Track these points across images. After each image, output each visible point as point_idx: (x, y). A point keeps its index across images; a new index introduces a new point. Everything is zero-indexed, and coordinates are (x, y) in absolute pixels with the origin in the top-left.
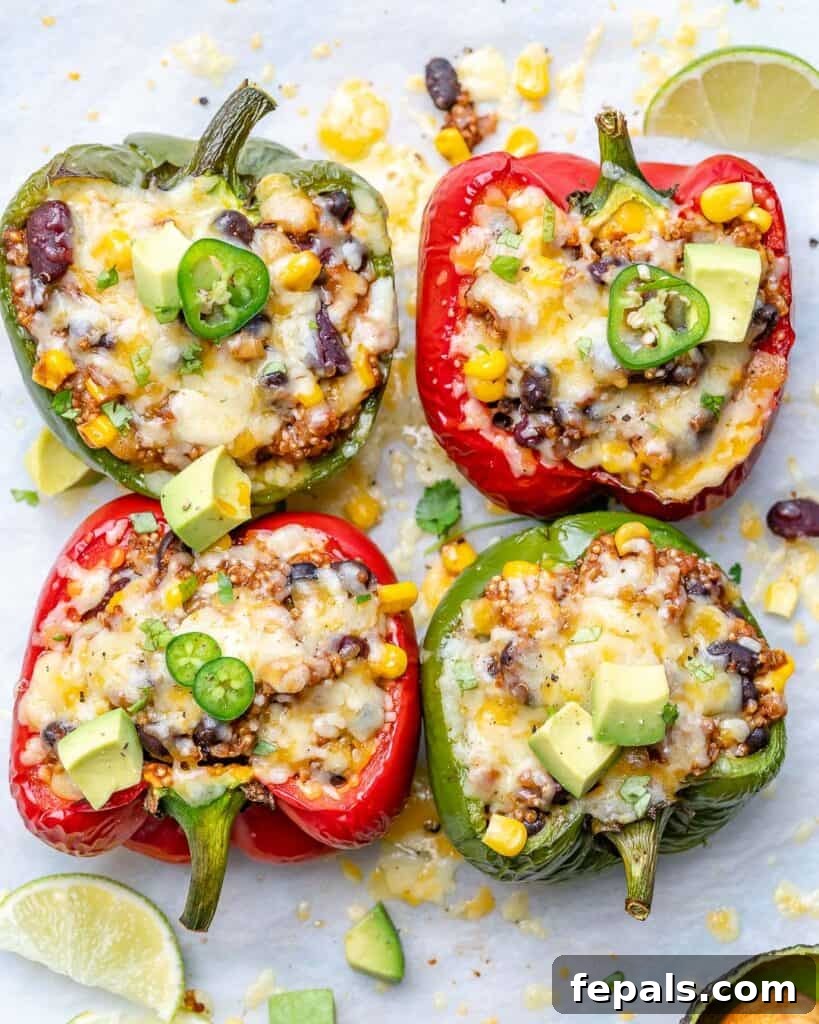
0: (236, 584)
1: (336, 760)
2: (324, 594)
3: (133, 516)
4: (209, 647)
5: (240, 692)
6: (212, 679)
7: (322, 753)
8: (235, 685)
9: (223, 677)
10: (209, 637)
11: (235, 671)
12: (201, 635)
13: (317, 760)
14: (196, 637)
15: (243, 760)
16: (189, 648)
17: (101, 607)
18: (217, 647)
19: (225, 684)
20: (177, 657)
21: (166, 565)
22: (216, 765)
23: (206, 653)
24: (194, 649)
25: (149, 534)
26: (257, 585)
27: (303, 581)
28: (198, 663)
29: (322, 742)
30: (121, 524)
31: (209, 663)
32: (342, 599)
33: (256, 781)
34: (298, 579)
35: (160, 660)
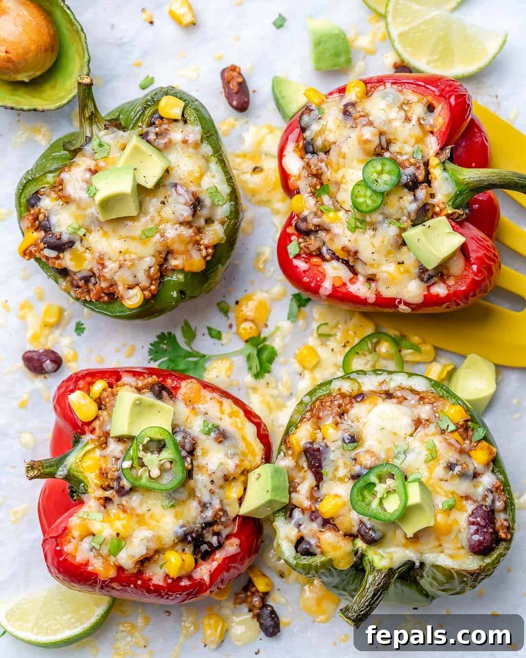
0: (322, 184)
1: (418, 110)
2: (320, 132)
3: (291, 257)
4: (359, 188)
5: (383, 165)
6: (377, 181)
7: (414, 121)
8: (379, 168)
9: (375, 176)
10: (353, 189)
11: (370, 169)
12: (352, 195)
13: (419, 120)
14: (354, 196)
15: (426, 164)
16: (361, 200)
17: (346, 263)
18: (358, 184)
19: (380, 173)
20: (368, 206)
21: (316, 226)
22: (430, 178)
23: (362, 190)
24: (361, 196)
25: (300, 243)
26: (320, 171)
27: (314, 146)
28: (369, 193)
29: (408, 119)
30: (296, 262)
31: (368, 187)
32: (323, 122)
33: (437, 155)
34: (313, 148)
35: (370, 217)
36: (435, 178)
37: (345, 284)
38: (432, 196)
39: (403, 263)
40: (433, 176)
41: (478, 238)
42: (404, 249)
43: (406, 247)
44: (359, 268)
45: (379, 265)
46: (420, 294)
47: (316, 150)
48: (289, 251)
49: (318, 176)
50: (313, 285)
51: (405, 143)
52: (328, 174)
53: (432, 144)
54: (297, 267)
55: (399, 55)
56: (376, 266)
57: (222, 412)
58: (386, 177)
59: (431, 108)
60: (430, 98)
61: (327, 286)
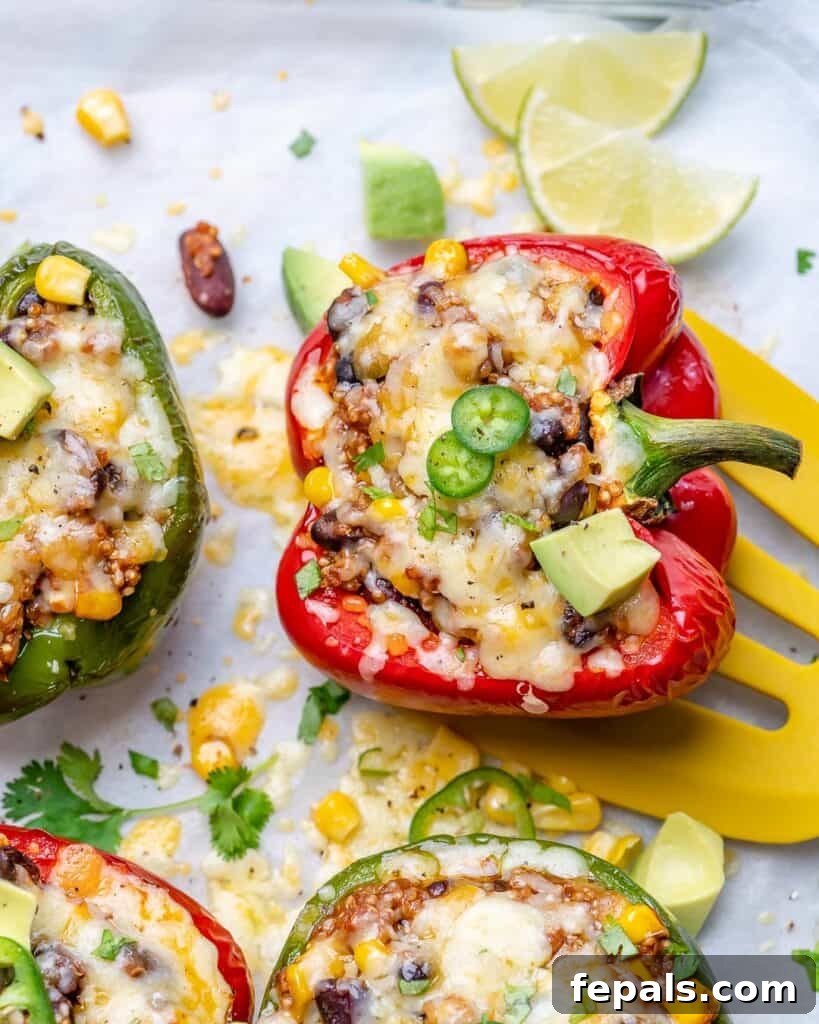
0: (369, 443)
1: (571, 299)
2: (369, 340)
3: (303, 595)
4: (444, 448)
5: (495, 400)
6: (480, 431)
7: (562, 318)
8: (486, 405)
9: (477, 421)
10: (431, 451)
11: (468, 408)
12: (430, 461)
13: (571, 318)
14: (432, 464)
15: (586, 408)
16: (447, 471)
17: (414, 605)
18: (442, 440)
19: (488, 417)
20: (460, 483)
21: (354, 528)
22: (591, 435)
23: (450, 452)
24: (449, 464)
25: (320, 567)
26: (365, 416)
27: (356, 366)
28: (463, 457)
29: (548, 316)
30: (313, 606)
31: (462, 444)
32: (375, 319)
33: (607, 388)
34: (353, 371)
35: (467, 508)
36: (603, 434)
37: (411, 651)
38: (596, 469)
39: (532, 605)
40: (599, 430)
41: (689, 562)
42: (535, 577)
43: (540, 572)
44: (442, 616)
45: (483, 609)
46: (565, 673)
47: (358, 374)
48: (299, 584)
49: (360, 426)
50: (345, 651)
51: (542, 362)
52: (382, 422)
53: (599, 366)
54: (314, 616)
55: (543, 218)
56: (476, 611)
57: (145, 915)
58: (499, 424)
59: (596, 297)
60: (595, 277)
61: (375, 656)
